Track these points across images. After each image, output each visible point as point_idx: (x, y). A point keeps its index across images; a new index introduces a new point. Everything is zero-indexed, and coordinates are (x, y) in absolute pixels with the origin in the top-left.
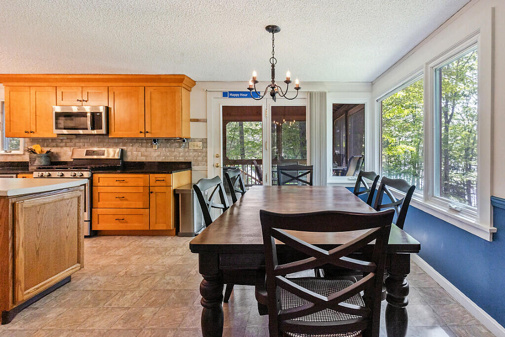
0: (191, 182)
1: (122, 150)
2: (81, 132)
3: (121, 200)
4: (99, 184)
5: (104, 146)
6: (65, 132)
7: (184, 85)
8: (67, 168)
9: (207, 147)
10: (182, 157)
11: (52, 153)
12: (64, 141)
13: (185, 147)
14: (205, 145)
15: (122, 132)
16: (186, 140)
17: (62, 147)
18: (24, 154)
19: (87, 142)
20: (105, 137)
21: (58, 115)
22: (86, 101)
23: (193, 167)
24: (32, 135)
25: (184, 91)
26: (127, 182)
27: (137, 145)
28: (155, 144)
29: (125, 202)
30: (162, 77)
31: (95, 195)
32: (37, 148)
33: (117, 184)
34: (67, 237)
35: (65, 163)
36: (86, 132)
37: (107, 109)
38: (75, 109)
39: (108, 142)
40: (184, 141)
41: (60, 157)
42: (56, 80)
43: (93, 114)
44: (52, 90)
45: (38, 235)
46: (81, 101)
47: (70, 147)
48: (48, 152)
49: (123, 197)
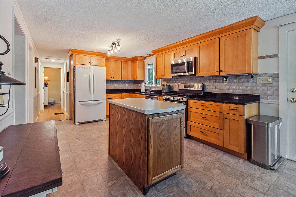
0: (259, 113)
1: (203, 85)
2: (182, 74)
3: (204, 119)
4: (191, 106)
5: (193, 82)
6: (176, 74)
7: (254, 27)
8: (176, 95)
9: (278, 82)
10: (250, 90)
11: (171, 86)
12: (175, 80)
13: (252, 82)
14: (276, 79)
15: (204, 73)
16: (254, 76)
17: (174, 83)
18: (161, 87)
19: (185, 80)
20: (194, 76)
21: (173, 66)
22: (185, 56)
23: (261, 100)
24: (164, 77)
25: (254, 32)
26: (208, 107)
27: (213, 81)
28: (226, 80)
29: (206, 121)
30: (234, 25)
31: (189, 113)
32: (165, 83)
33: (201, 107)
34: (174, 145)
35: (176, 92)
36: (185, 74)
37: (196, 58)
38: (180, 62)
39: (196, 80)
40: (252, 77)
41: (173, 88)
42: (172, 47)
43: (188, 63)
44: (170, 53)
45: (160, 142)
46: (182, 56)
47: (177, 83)
48: (169, 85)
49: (205, 118)
